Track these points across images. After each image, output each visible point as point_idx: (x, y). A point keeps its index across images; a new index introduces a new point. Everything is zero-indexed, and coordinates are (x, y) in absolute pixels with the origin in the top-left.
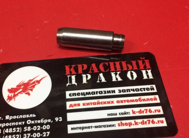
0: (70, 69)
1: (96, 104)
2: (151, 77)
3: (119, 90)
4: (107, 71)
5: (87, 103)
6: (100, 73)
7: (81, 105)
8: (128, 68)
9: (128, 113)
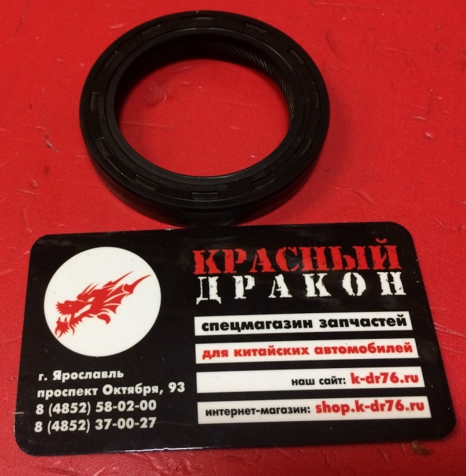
0: (205, 259)
1: (265, 354)
2: (400, 291)
3: (321, 321)
4: (293, 270)
5: (244, 350)
6: (277, 275)
7: (231, 353)
8: (345, 263)
9: (340, 380)
